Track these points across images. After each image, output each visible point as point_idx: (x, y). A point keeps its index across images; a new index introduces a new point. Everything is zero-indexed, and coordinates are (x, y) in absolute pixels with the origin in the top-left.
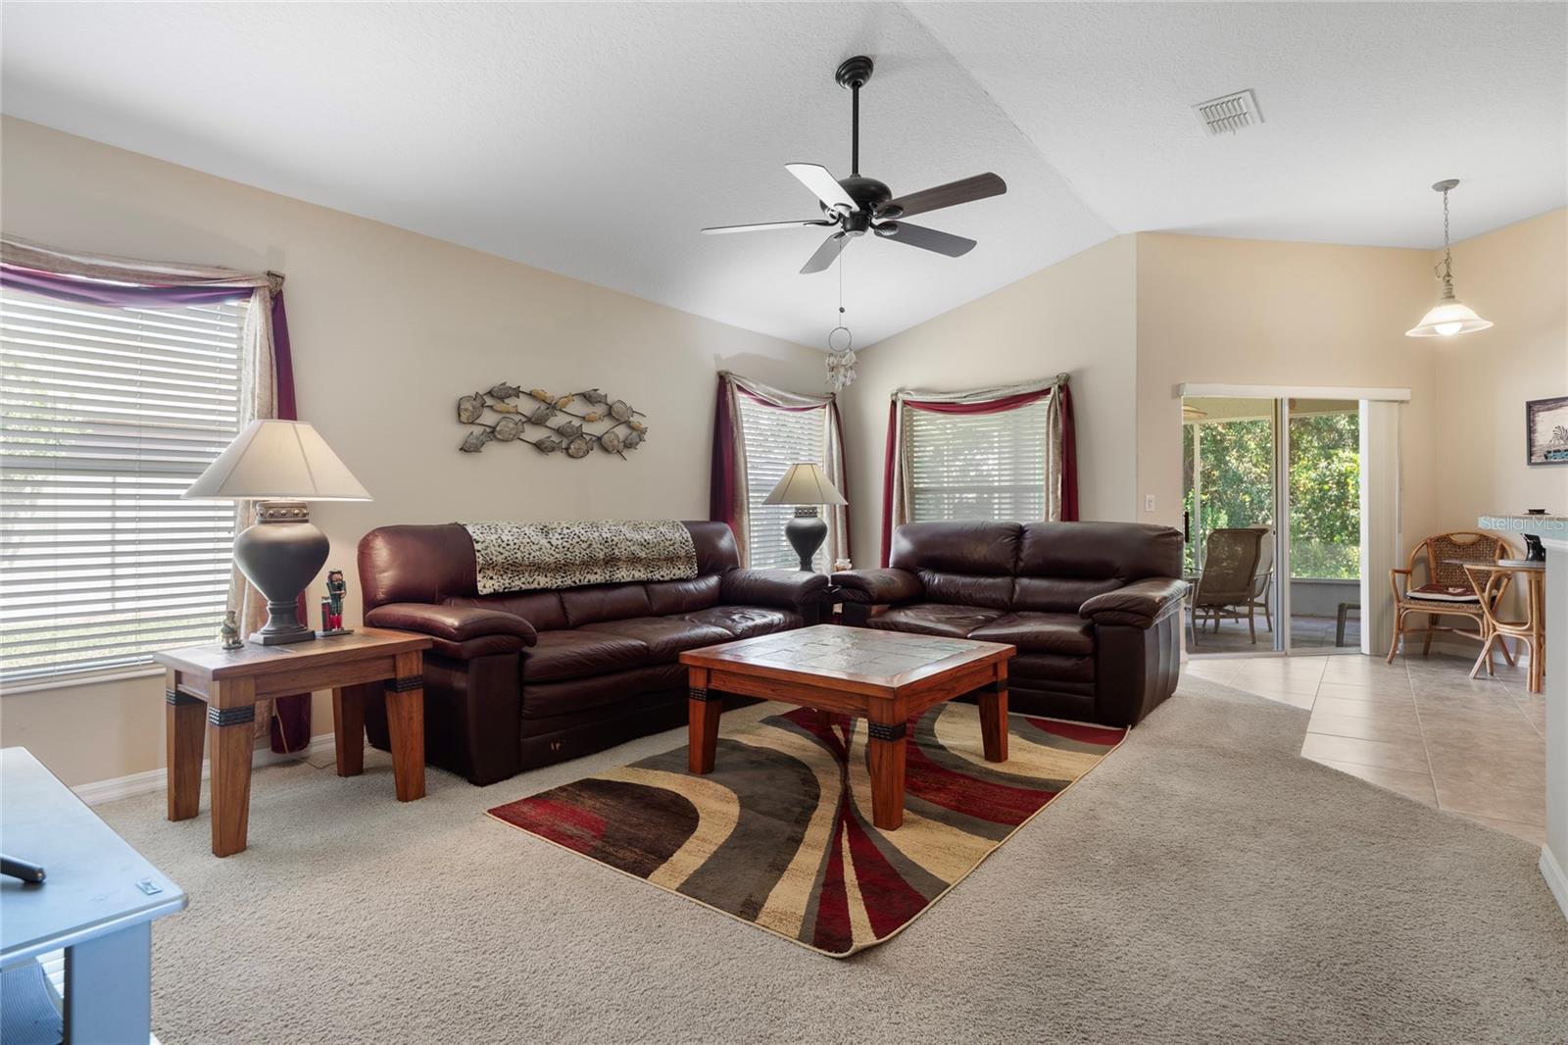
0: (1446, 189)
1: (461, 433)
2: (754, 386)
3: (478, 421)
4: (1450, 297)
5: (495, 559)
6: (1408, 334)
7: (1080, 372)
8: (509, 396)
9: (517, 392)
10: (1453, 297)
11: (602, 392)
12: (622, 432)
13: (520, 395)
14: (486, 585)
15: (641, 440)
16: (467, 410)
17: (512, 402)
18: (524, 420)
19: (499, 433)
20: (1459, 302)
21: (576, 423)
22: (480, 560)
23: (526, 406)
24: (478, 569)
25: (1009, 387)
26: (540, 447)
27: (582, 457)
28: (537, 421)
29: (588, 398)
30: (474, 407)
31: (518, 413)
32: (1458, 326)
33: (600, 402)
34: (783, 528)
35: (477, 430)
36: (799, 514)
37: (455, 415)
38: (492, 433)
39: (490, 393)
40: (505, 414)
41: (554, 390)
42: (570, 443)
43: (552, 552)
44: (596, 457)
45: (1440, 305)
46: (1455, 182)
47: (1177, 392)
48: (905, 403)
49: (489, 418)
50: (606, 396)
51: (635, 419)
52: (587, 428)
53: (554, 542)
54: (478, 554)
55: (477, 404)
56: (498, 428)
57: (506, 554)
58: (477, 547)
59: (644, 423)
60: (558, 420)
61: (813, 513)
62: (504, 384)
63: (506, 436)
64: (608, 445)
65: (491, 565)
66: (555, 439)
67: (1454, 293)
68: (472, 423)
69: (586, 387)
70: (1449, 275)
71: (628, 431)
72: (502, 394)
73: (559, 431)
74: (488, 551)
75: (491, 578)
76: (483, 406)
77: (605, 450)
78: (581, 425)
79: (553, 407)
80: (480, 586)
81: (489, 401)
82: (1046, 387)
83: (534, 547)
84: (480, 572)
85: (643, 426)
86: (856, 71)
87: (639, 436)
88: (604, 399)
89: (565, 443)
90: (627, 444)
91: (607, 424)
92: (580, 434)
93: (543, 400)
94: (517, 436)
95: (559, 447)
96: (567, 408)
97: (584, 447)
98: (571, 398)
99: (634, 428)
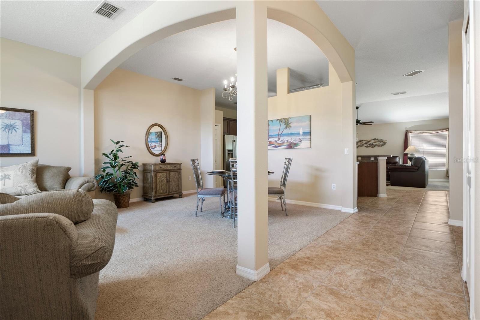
9: (362, 141)
12: (381, 143)
16: (357, 143)
17: (362, 142)
18: (364, 144)
19: (361, 145)
21: (372, 143)
23: (364, 142)
26: (366, 147)
27: (374, 147)
28: (366, 144)
29: (374, 139)
39: (359, 141)
40: (361, 143)
41: (368, 139)
42: (373, 146)
44: (376, 147)
51: (384, 141)
52: (374, 143)
59: (386, 141)
60: (369, 143)
66: (369, 145)
69: (374, 138)
73: (369, 144)
77: (378, 146)
79: (368, 142)
87: (385, 143)
88: (377, 139)
89: (370, 146)
90: (382, 145)
91: (378, 143)
92: (372, 144)
93: (366, 141)
94: (363, 146)
95: (369, 147)
96: (371, 141)
97: (374, 146)
98: (371, 140)
99: (384, 142)
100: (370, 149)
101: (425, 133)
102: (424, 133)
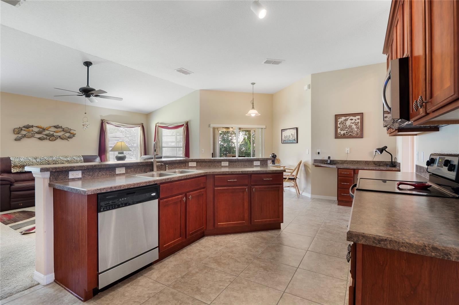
0: (253, 84)
1: (16, 136)
2: (112, 123)
3: (20, 133)
4: (253, 108)
5: (17, 165)
6: (246, 115)
7: (190, 121)
8: (30, 127)
9: (32, 126)
10: (254, 108)
11: (60, 125)
12: (68, 135)
13: (33, 127)
14: (14, 170)
15: (74, 136)
16: (17, 131)
17: (31, 129)
18: (35, 132)
19: (27, 136)
20: (255, 109)
21: (52, 133)
22: (13, 165)
23: (36, 130)
24: (12, 167)
25: (176, 123)
26: (40, 139)
27: (54, 141)
28: (39, 133)
29: (55, 127)
30: (18, 130)
31: (33, 131)
32: (255, 114)
33: (59, 128)
34: (115, 156)
35: (20, 135)
36: (119, 153)
37: (13, 132)
38: (25, 136)
39: (24, 127)
40: (29, 132)
41: (44, 125)
42: (51, 137)
43: (36, 163)
44: (59, 141)
45: (252, 109)
46: (255, 83)
47: (209, 126)
48: (159, 126)
49: (23, 132)
50: (62, 126)
51: (72, 131)
52: (55, 134)
53: (38, 161)
54: (12, 164)
55: (20, 129)
56: (26, 135)
57: (21, 164)
58: (12, 162)
59: (75, 132)
60: (47, 132)
61: (122, 153)
62: (28, 125)
63: (29, 137)
64: (62, 137)
65: (16, 166)
66: (45, 137)
67: (254, 107)
68: (18, 134)
69: (54, 124)
70: (253, 103)
71: (70, 134)
72: (28, 127)
73: (46, 135)
74: (15, 163)
75: (16, 169)
76: (22, 130)
77: (62, 139)
78: (53, 134)
79: (44, 130)
80: (12, 171)
81: (23, 129)
82: (183, 124)
83: (30, 162)
84: (12, 168)
85: (75, 133)
86: (88, 64)
87: (74, 135)
88: (61, 127)
89: (48, 138)
90: (69, 137)
91: (62, 133)
92: (53, 135)
93: (41, 128)
94: (32, 136)
95: (46, 139)
96: (50, 129)
97: (54, 138)
98: (50, 127)
99: (71, 134)
100: (47, 143)
101: (124, 126)
102: (122, 126)
